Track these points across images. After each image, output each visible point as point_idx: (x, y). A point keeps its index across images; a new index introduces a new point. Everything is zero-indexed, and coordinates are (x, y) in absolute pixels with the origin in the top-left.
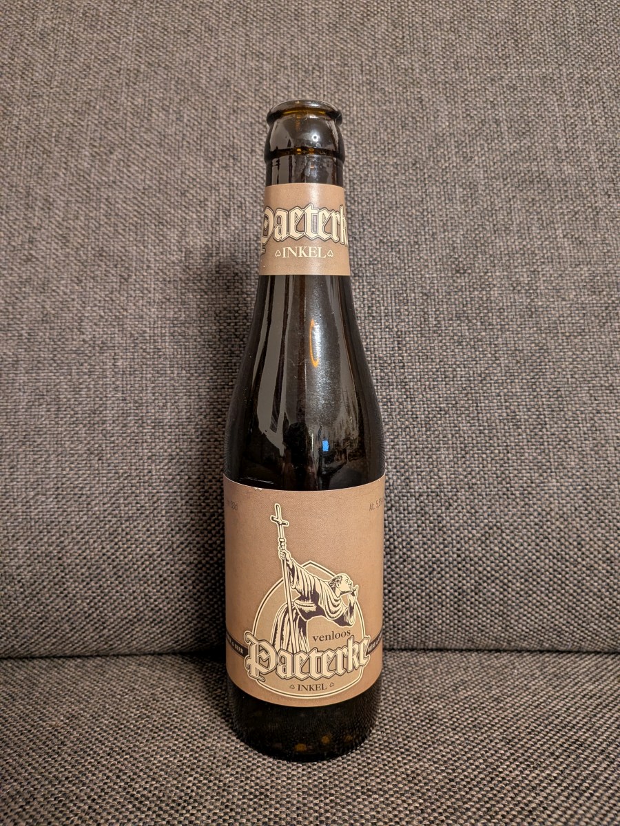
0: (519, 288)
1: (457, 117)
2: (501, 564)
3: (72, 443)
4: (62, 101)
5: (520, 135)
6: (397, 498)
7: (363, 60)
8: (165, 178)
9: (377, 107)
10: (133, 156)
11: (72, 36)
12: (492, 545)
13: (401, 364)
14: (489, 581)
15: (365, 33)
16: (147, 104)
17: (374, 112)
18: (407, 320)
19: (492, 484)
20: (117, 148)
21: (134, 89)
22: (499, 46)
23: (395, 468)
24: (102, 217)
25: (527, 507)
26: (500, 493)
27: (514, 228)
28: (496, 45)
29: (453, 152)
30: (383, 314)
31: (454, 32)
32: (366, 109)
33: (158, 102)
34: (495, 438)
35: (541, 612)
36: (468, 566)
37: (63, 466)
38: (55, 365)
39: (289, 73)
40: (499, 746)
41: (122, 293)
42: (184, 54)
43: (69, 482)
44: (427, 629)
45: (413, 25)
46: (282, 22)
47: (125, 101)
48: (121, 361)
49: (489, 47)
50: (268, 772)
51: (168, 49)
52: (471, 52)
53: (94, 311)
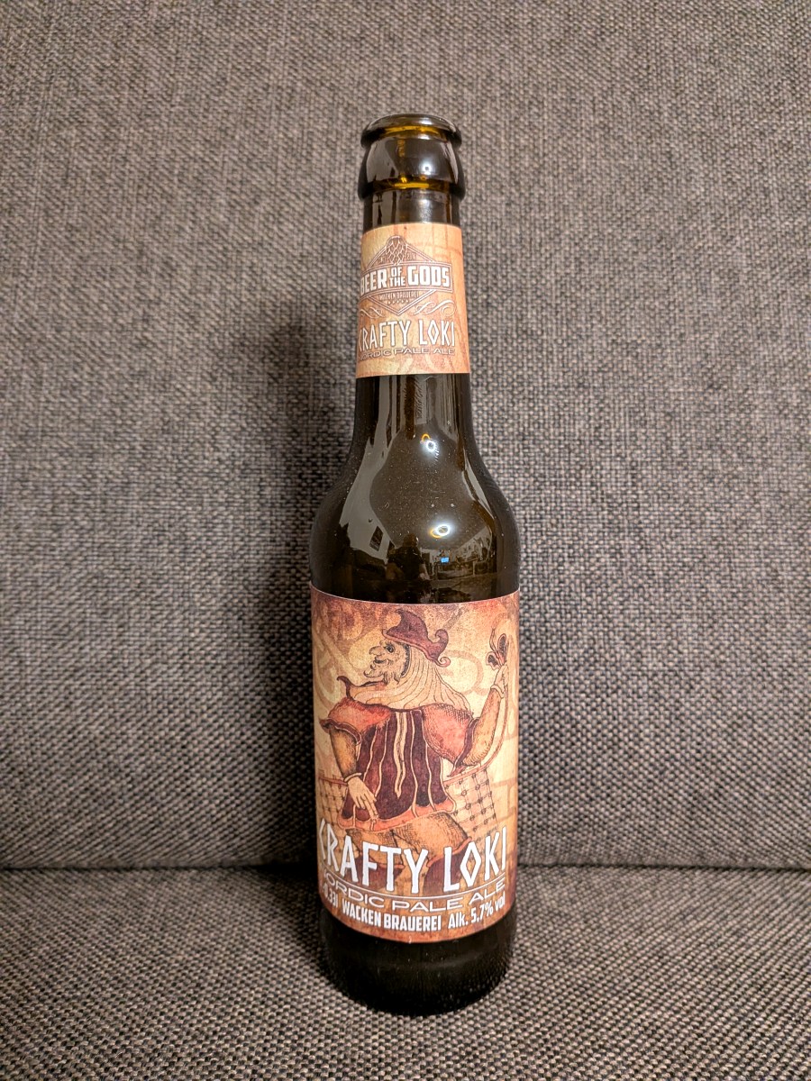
0: (786, 412)
1: (715, 182)
2: (749, 763)
3: (203, 596)
4: (188, 125)
5: (794, 211)
6: (624, 678)
7: (596, 95)
8: (330, 243)
9: (612, 161)
10: (286, 209)
11: (200, 33)
12: (740, 739)
13: (635, 505)
14: (733, 783)
15: (599, 58)
16: (305, 138)
17: (610, 168)
18: (644, 447)
19: (744, 662)
20: (263, 197)
21: (288, 115)
22: (771, 87)
23: (624, 639)
24: (244, 292)
25: (786, 692)
26: (754, 674)
27: (783, 333)
28: (767, 86)
29: (709, 229)
30: (613, 438)
31: (714, 64)
32: (598, 164)
33: (320, 135)
34: (751, 604)
35: (792, 822)
36: (709, 764)
37: (192, 626)
38: (180, 491)
39: (498, 107)
40: (749, 992)
41: (270, 397)
42: (356, 71)
43: (198, 648)
44: (649, 841)
45: (661, 51)
46: (489, 35)
47: (276, 132)
48: (270, 489)
49: (758, 89)
50: (470, 1026)
51: (334, 62)
52: (735, 93)
53: (233, 420)
